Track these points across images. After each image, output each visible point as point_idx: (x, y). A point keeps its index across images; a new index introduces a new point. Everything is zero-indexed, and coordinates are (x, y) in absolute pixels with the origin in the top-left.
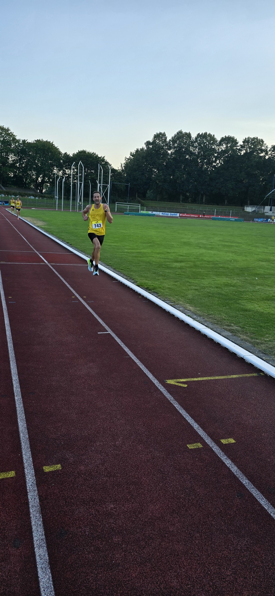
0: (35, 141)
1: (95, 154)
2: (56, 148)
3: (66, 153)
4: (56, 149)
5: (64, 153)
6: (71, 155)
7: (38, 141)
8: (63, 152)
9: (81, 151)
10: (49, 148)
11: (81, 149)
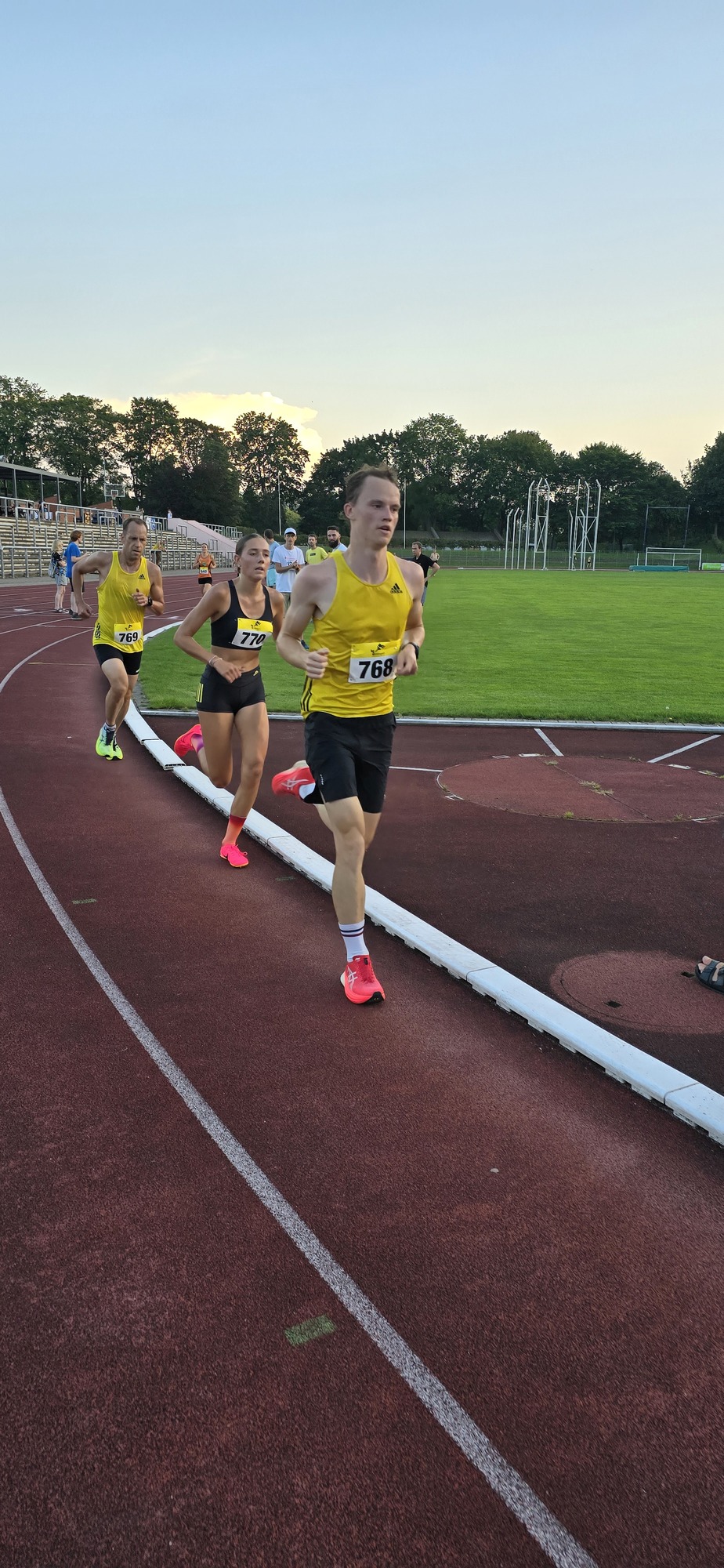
0: (505, 433)
1: (620, 449)
2: (544, 443)
3: (562, 454)
4: (546, 446)
5: (559, 453)
6: (576, 457)
7: (512, 433)
8: (557, 449)
9: (595, 444)
10: (526, 447)
11: (595, 441)
